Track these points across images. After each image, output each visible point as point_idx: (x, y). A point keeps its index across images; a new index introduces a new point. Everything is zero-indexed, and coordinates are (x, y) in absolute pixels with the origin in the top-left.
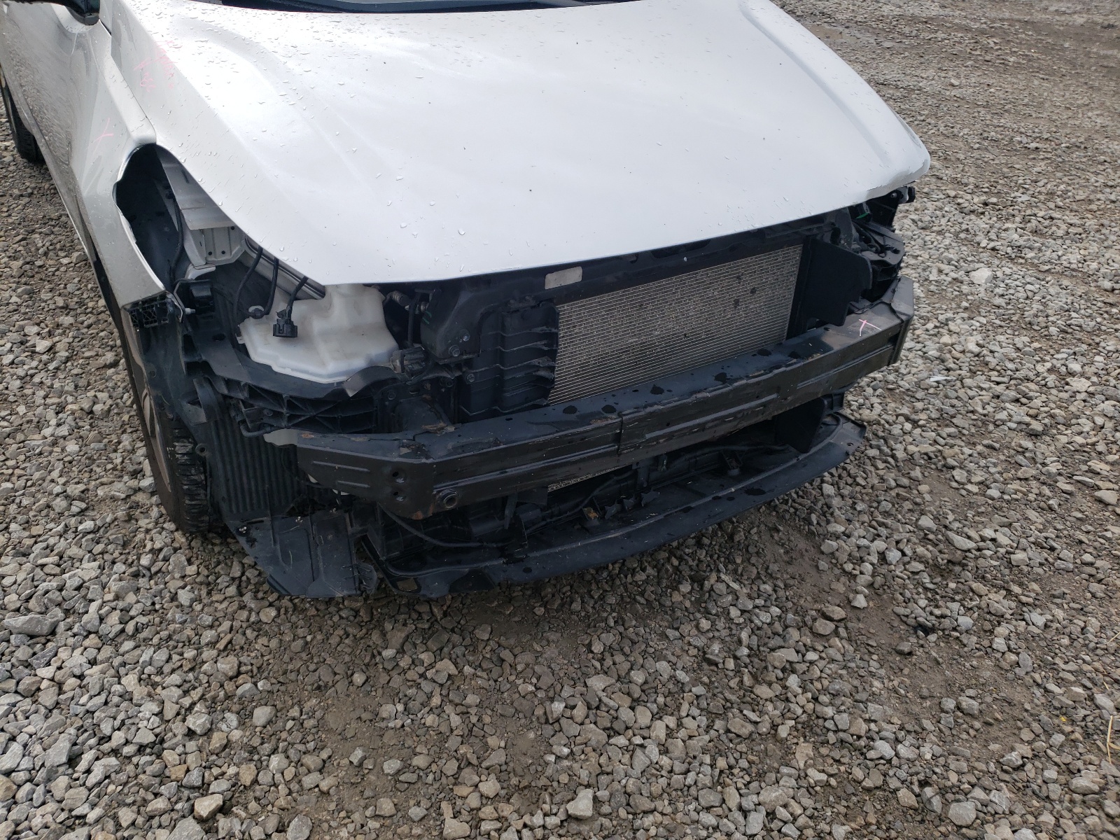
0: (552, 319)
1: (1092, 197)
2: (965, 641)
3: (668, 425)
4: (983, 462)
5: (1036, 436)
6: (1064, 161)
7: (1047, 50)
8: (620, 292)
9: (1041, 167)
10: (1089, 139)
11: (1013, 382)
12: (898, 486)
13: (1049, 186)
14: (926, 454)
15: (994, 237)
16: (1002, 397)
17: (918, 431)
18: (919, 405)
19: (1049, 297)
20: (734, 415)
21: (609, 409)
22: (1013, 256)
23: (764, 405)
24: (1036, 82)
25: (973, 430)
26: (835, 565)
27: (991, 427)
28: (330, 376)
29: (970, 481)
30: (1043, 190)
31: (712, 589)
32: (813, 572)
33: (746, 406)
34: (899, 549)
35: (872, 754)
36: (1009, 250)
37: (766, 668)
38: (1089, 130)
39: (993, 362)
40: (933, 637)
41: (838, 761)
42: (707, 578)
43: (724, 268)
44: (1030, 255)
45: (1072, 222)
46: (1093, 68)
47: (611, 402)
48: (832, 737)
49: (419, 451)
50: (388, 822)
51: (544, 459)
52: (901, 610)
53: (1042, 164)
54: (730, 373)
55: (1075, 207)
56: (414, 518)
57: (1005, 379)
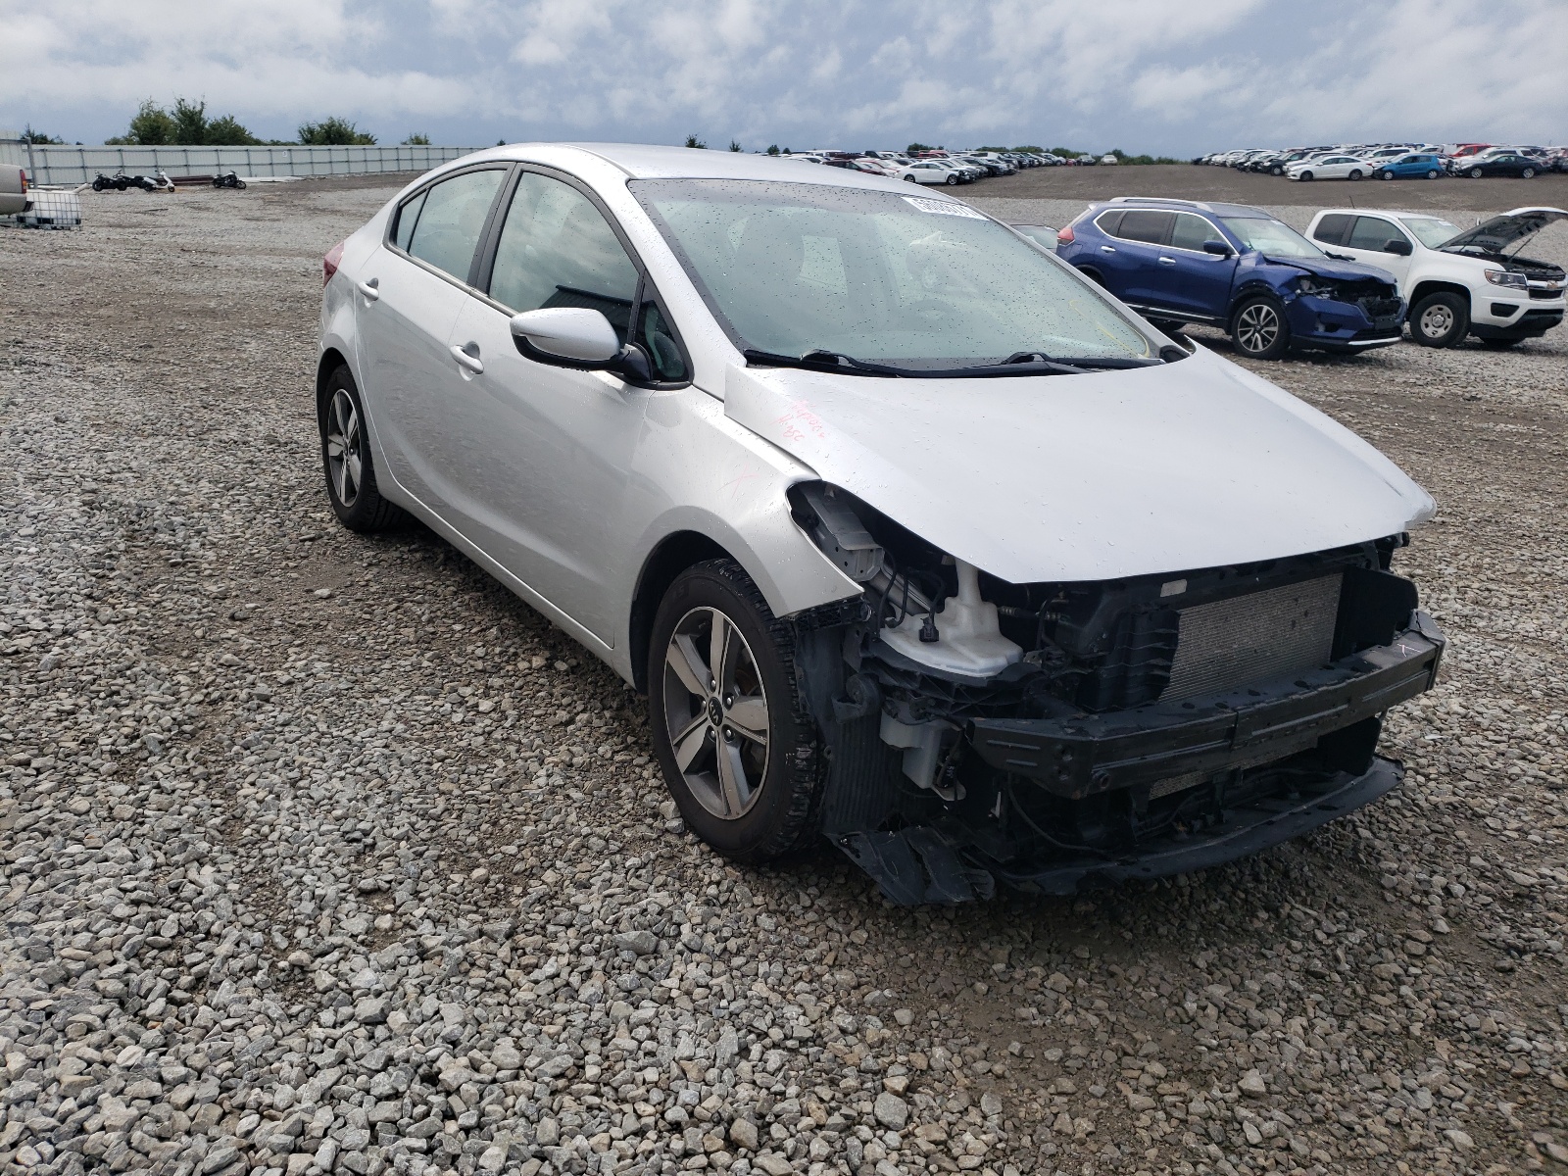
0: (1173, 621)
1: (1523, 570)
2: (1561, 960)
3: (1269, 725)
4: (1512, 812)
5: (1558, 789)
6: (1477, 536)
7: (1412, 422)
8: (1213, 604)
9: (1454, 541)
10: (1496, 513)
11: (1512, 741)
12: (1433, 831)
13: (1472, 559)
14: (1451, 804)
15: (1436, 607)
16: (1507, 755)
17: (1432, 784)
18: (1423, 761)
19: (1519, 663)
20: (1316, 721)
21: (1223, 706)
22: (1463, 625)
23: (1338, 714)
24: (1414, 457)
25: (1489, 784)
26: (1402, 897)
27: (1507, 781)
28: (981, 671)
29: (1505, 829)
30: (1466, 562)
31: (1289, 916)
32: (1381, 903)
33: (1326, 713)
34: (1461, 883)
35: (1510, 1047)
36: (1457, 619)
37: (1373, 981)
38: (1493, 505)
39: (1485, 723)
40: (1528, 958)
41: (1479, 1055)
42: (1282, 907)
43: (1287, 589)
44: (1482, 624)
45: (1512, 593)
46: (1473, 442)
47: (1220, 700)
48: (1466, 1037)
49: (1080, 731)
50: (1073, 1098)
51: (1175, 748)
52: (1486, 935)
53: (1456, 537)
54: (1309, 681)
55: (1510, 579)
56: (1073, 797)
57: (1504, 738)
